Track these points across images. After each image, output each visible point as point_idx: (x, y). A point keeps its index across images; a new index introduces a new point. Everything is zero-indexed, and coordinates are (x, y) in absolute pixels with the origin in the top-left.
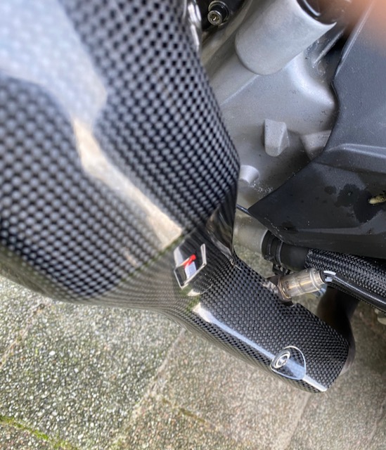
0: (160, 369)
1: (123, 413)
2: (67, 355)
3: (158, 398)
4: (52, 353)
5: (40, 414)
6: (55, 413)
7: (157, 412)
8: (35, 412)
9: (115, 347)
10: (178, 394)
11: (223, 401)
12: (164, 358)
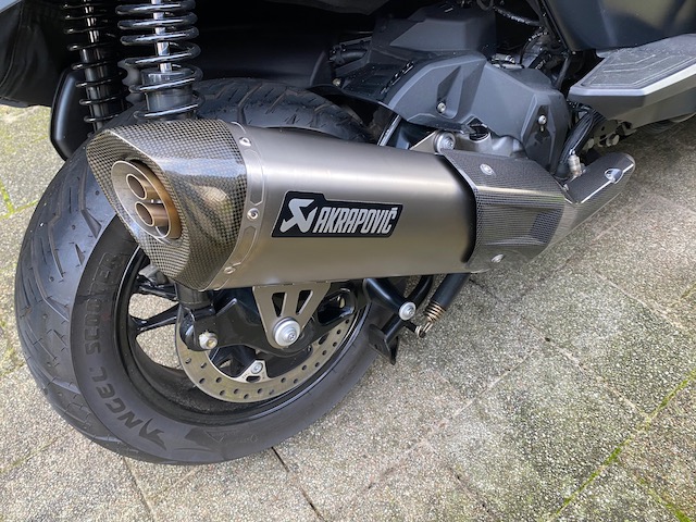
0: (645, 305)
1: (677, 333)
2: (621, 357)
3: (669, 310)
4: (618, 365)
5: (665, 381)
6: (667, 373)
7: (680, 312)
8: (662, 384)
9: (621, 329)
10: (668, 297)
11: (681, 269)
12: (635, 301)
